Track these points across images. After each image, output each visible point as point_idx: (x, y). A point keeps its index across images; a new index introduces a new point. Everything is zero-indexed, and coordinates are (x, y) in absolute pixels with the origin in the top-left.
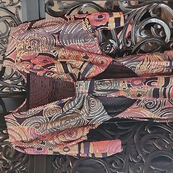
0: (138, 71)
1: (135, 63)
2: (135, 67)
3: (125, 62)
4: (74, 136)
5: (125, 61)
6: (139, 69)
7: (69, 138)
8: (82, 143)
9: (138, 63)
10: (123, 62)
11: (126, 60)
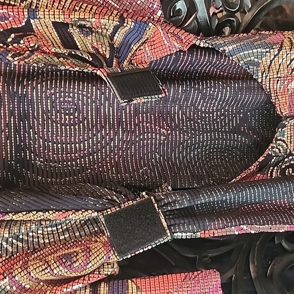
0: (264, 75)
1: (259, 50)
2: (258, 65)
3: (231, 48)
4: (78, 264)
5: (229, 43)
6: (269, 68)
7: (62, 271)
8: (102, 284)
9: (268, 50)
10: (226, 48)
11: (234, 42)
